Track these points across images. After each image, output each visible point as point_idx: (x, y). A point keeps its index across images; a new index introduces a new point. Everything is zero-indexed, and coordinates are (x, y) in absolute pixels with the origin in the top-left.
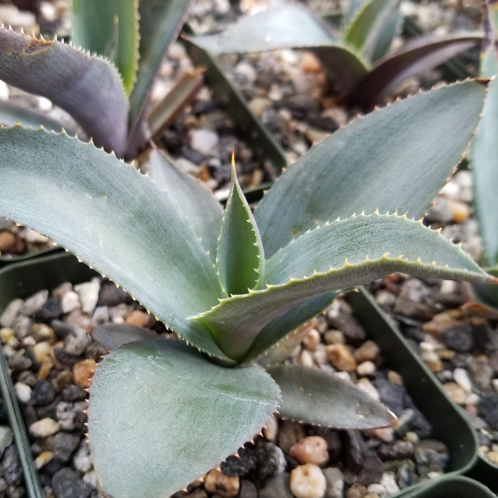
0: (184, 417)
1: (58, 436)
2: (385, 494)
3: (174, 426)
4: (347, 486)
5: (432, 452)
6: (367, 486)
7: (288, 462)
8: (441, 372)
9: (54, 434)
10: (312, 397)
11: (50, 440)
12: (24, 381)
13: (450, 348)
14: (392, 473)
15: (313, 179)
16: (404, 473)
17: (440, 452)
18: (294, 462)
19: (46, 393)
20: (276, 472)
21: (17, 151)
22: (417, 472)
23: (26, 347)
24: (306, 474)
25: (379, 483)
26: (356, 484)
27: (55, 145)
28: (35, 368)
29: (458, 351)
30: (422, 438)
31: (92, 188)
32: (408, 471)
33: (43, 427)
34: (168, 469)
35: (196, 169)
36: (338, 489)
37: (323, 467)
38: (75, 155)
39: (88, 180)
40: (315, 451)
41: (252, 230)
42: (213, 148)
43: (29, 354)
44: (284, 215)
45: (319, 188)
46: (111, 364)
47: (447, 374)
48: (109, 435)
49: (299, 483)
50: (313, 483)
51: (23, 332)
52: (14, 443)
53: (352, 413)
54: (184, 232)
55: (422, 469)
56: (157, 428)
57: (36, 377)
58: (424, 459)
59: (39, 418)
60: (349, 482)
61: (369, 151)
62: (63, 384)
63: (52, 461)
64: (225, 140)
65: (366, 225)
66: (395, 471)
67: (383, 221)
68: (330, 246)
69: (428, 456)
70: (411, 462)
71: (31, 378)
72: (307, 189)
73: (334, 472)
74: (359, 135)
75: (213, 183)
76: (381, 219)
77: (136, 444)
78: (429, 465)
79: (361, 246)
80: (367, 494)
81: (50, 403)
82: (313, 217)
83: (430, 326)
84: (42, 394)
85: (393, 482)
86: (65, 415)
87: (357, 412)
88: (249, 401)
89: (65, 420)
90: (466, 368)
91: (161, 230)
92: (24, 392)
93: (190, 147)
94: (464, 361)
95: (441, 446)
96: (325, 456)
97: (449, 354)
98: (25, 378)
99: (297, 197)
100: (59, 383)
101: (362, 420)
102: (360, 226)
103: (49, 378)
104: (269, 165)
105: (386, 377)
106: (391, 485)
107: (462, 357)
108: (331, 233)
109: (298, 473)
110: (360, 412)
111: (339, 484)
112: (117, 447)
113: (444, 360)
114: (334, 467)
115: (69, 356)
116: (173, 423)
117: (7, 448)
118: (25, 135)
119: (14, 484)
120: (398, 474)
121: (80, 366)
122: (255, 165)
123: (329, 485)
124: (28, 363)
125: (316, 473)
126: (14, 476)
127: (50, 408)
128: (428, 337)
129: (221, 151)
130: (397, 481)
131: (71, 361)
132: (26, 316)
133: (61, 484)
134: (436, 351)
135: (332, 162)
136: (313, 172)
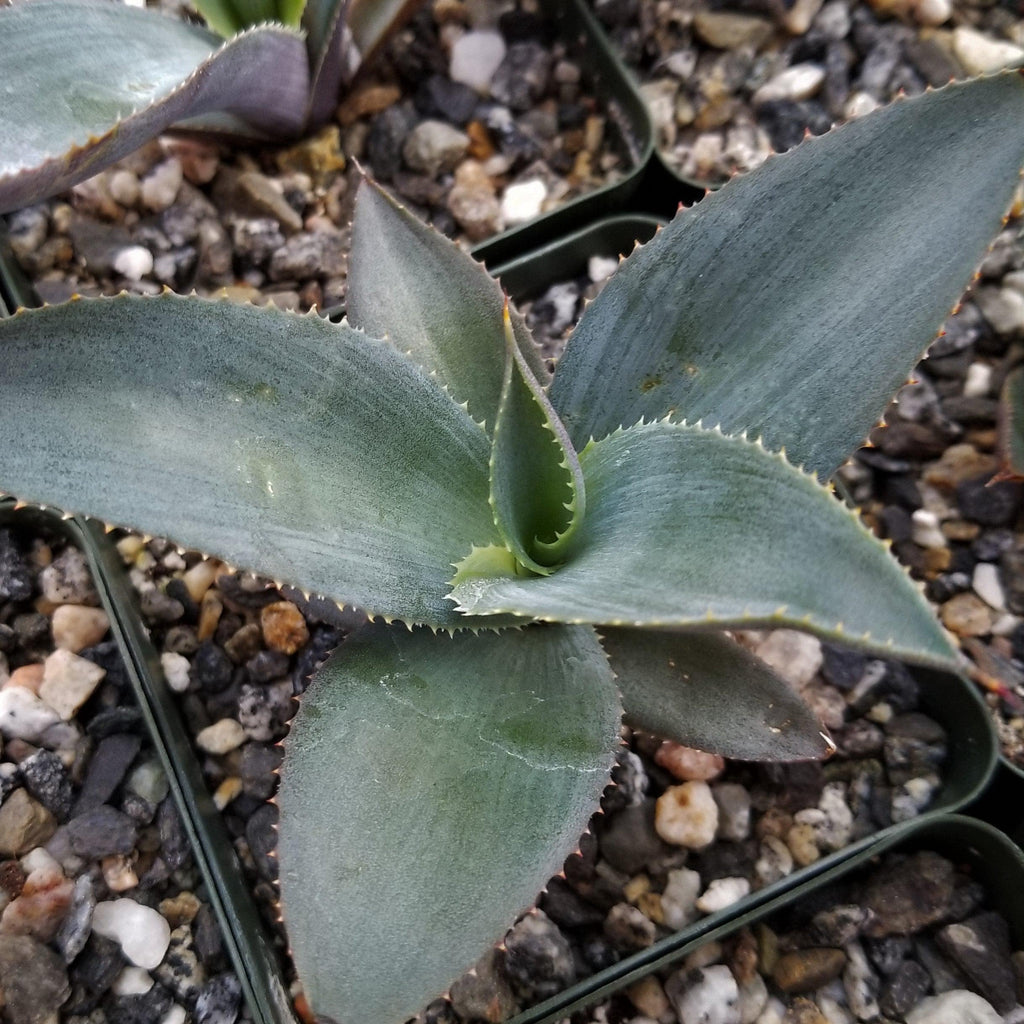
0: (443, 832)
1: (246, 754)
2: (827, 824)
3: (427, 857)
4: (756, 815)
5: (917, 744)
6: (793, 814)
7: (652, 780)
8: (949, 572)
9: (241, 748)
10: (689, 683)
11: (233, 759)
12: (174, 647)
13: (968, 520)
14: (841, 785)
15: (680, 286)
16: (861, 788)
17: (931, 743)
18: (661, 780)
19: (217, 670)
20: (629, 807)
21: (84, 345)
22: (888, 783)
23: (169, 572)
24: (683, 801)
25: (816, 807)
26: (775, 810)
27: (155, 319)
28: (191, 617)
29: (986, 526)
30: (898, 712)
32: (871, 782)
33: (219, 737)
34: (418, 955)
35: (461, 140)
36: (740, 826)
37: (712, 784)
38: (196, 329)
40: (699, 762)
41: (555, 441)
42: (494, 79)
43: (177, 591)
44: (625, 355)
45: (691, 305)
46: (314, 723)
47: (960, 578)
48: (317, 899)
49: (671, 821)
50: (696, 819)
52: (170, 793)
53: (759, 722)
55: (896, 776)
56: (396, 866)
57: (195, 634)
58: (901, 759)
59: (212, 720)
60: (760, 808)
61: (791, 232)
62: (244, 653)
63: (241, 795)
66: (848, 780)
68: (701, 488)
69: (909, 752)
70: (876, 764)
71: (188, 640)
72: (669, 307)
73: (732, 791)
74: (771, 198)
75: (498, 164)
77: (362, 905)
78: (910, 769)
79: (753, 519)
80: (794, 824)
81: (227, 686)
82: (681, 360)
83: (935, 471)
84: (210, 671)
85: (841, 804)
86: (253, 720)
87: (768, 722)
88: (560, 770)
89: (255, 727)
90: (996, 561)
91: (384, 417)
92: (177, 669)
93: (446, 75)
94: (996, 546)
95: (935, 732)
96: (718, 767)
97: (963, 532)
98: (177, 640)
99: (649, 319)
100: (237, 648)
101: (774, 741)
102: (752, 472)
103: (217, 637)
106: (837, 809)
107: (992, 538)
108: (702, 458)
109: (668, 802)
110: (773, 723)
111: (743, 816)
112: (331, 920)
113: (954, 543)
114: (735, 782)
115: (248, 595)
116: (425, 850)
117: (160, 805)
120: (850, 790)
121: (272, 612)
122: (589, 102)
123: (724, 818)
124: (178, 609)
125: (701, 799)
126: (179, 859)
127: (227, 696)
128: (930, 495)
129: (511, 87)
130: (849, 800)
131: (253, 602)
133: (262, 840)
134: (943, 522)
135: (716, 253)
136: (679, 273)
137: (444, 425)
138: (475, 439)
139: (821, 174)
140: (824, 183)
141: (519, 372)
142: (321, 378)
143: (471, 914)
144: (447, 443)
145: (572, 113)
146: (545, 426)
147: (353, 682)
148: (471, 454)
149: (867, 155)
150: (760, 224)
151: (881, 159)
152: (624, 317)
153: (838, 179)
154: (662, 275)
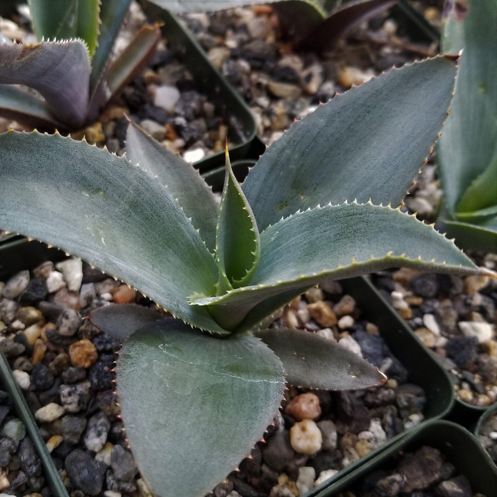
0: (208, 408)
1: (64, 420)
2: (374, 439)
3: (202, 419)
4: (340, 436)
5: (412, 396)
6: (357, 434)
7: (286, 420)
8: (412, 319)
9: (60, 418)
10: (306, 361)
11: (57, 424)
12: (20, 367)
13: (417, 295)
14: (378, 419)
15: (296, 156)
16: (389, 419)
17: (418, 395)
18: (291, 420)
19: (46, 378)
20: (277, 432)
21: (13, 156)
22: (399, 416)
23: (15, 331)
24: (304, 429)
25: (368, 430)
26: (348, 433)
27: (49, 147)
28: (29, 353)
29: (425, 298)
30: (400, 383)
31: (89, 186)
32: (392, 416)
33: (49, 412)
34: (206, 463)
35: (162, 129)
36: (333, 440)
37: (317, 421)
38: (69, 154)
39: (84, 178)
40: (309, 408)
41: (249, 216)
42: (176, 105)
43: (21, 339)
44: (270, 192)
45: (303, 165)
46: (130, 361)
47: (418, 320)
48: (147, 437)
49: (299, 439)
50: (311, 438)
51: (10, 316)
53: (345, 374)
54: (176, 216)
55: (404, 413)
56: (186, 423)
57: (31, 362)
58: (405, 403)
59: (43, 404)
60: (341, 432)
61: (349, 128)
62: (61, 367)
64: (188, 95)
65: (360, 214)
66: (381, 417)
67: (377, 212)
68: (325, 231)
69: (409, 400)
70: (394, 407)
71: (27, 364)
72: (291, 167)
73: (327, 424)
74: (338, 113)
75: (180, 142)
76: (375, 210)
77: (171, 441)
78: (410, 409)
79: (357, 235)
80: (358, 441)
81: (51, 387)
82: (298, 193)
83: (398, 275)
84: (41, 379)
85: (380, 428)
86: (69, 399)
87: (349, 373)
88: (261, 382)
89: (70, 404)
90: (434, 313)
91: (155, 217)
92: (23, 379)
93: (152, 104)
94: (432, 307)
95: (419, 390)
96: (318, 412)
97: (417, 301)
98: (21, 364)
99: (282, 173)
100: (56, 366)
101: (354, 381)
102: (354, 214)
103: (44, 361)
104: (233, 120)
105: (365, 329)
106: (378, 430)
107: (429, 303)
108: (325, 218)
109: (296, 429)
110: (352, 373)
111: (333, 435)
112: (155, 448)
113: (413, 306)
114: (327, 419)
115: (63, 337)
116: (200, 416)
118: (18, 140)
119: (35, 475)
120: (384, 421)
121: (75, 347)
122: (219, 119)
123: (325, 437)
124: (22, 348)
125: (312, 428)
126: (34, 469)
127: (52, 391)
128: (397, 286)
129: (185, 108)
130: (383, 426)
131: (65, 342)
132: (10, 299)
133: (75, 466)
134: (405, 298)
135: (314, 139)
136: (296, 150)
137: (182, 226)
138: (195, 236)
139: (361, 102)
140: (363, 105)
141: (232, 180)
142: (127, 191)
143: (231, 442)
144: (183, 236)
145: (212, 123)
146: (244, 208)
147: (145, 346)
148: (194, 244)
149: (381, 93)
150: (334, 125)
151: (387, 95)
152: (269, 173)
153: (369, 104)
154: (288, 151)
